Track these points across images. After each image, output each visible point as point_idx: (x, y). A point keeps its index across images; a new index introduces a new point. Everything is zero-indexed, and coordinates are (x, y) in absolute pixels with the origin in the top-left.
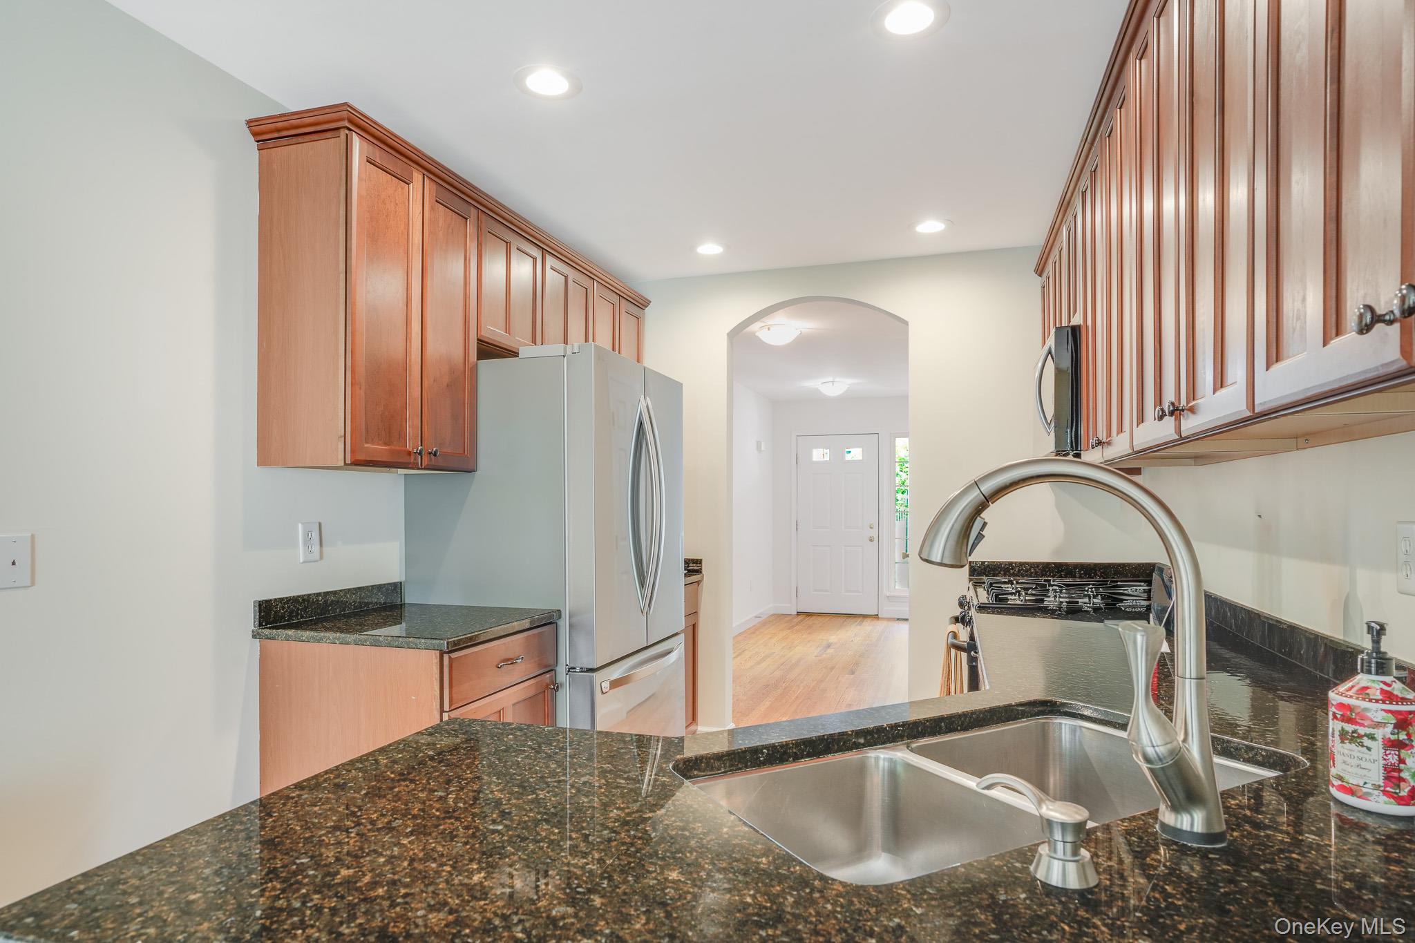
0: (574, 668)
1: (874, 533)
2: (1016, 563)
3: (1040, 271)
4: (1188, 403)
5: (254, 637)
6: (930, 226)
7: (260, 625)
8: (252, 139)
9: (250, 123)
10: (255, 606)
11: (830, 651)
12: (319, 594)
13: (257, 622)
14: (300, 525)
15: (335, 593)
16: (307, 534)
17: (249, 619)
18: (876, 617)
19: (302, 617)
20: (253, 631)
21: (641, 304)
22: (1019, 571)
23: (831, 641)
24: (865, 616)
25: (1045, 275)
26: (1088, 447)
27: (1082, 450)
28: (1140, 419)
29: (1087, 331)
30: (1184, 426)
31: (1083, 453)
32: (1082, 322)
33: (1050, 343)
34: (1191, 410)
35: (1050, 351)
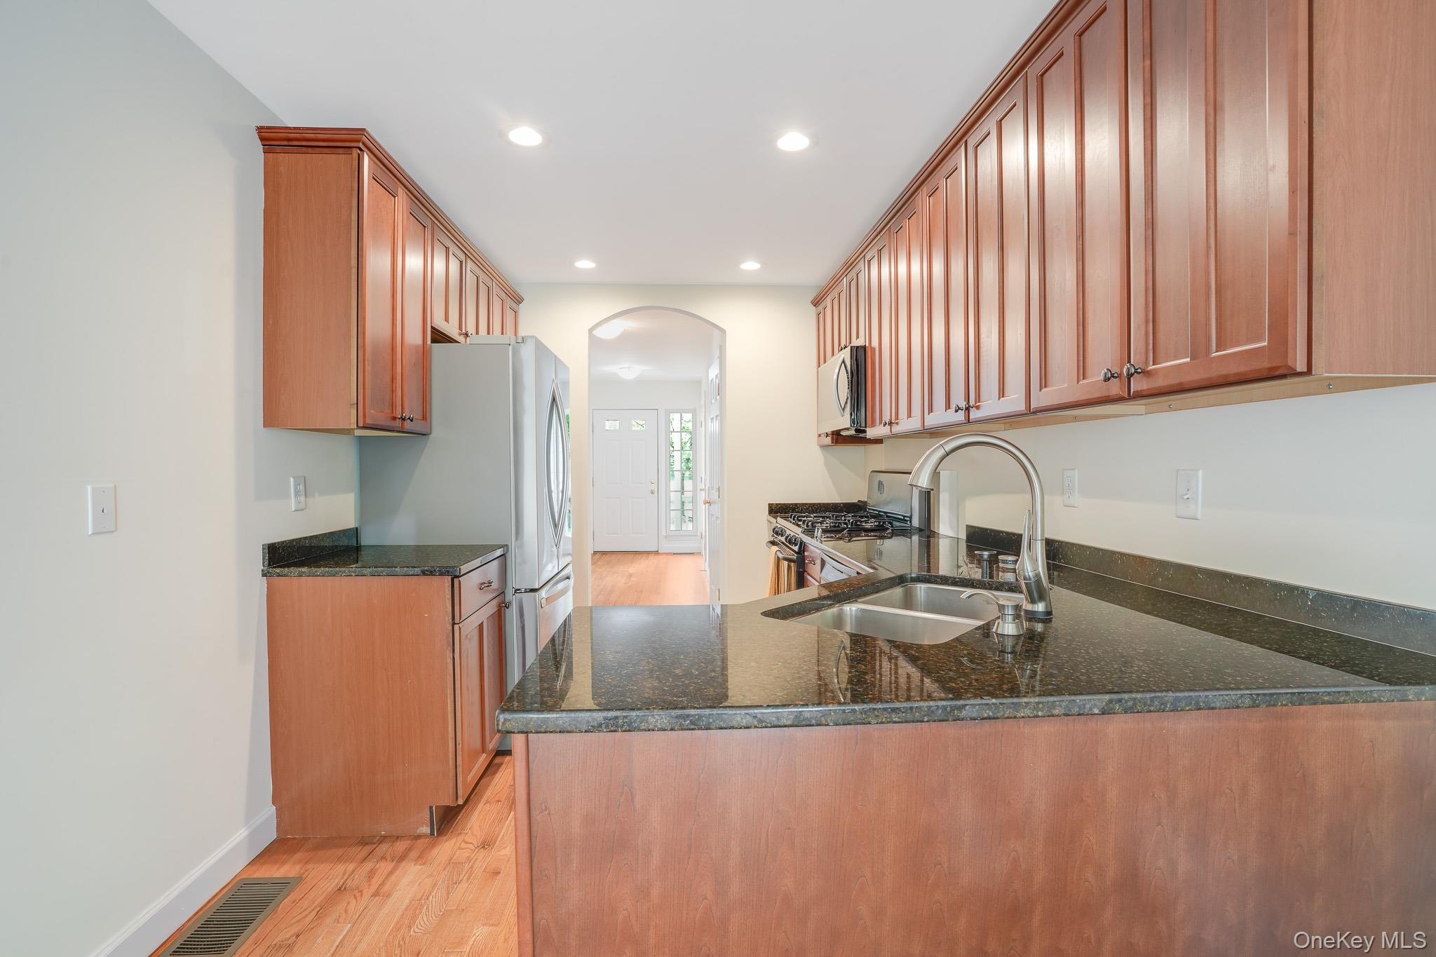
0: (519, 590)
1: (654, 487)
2: (799, 504)
3: (816, 303)
4: (976, 403)
5: (264, 575)
6: (750, 265)
7: (269, 565)
8: (260, 143)
9: (260, 129)
10: (263, 549)
11: (633, 579)
12: (306, 538)
13: (267, 562)
14: (292, 479)
15: (316, 537)
16: (297, 484)
17: (257, 561)
18: (657, 553)
19: (296, 558)
20: (262, 571)
21: (519, 300)
22: (802, 510)
23: (631, 572)
24: (648, 553)
25: (821, 308)
26: (873, 425)
27: (866, 427)
28: (931, 410)
29: (873, 349)
30: (972, 417)
31: (867, 429)
32: (867, 345)
33: (843, 356)
34: (978, 408)
35: (843, 362)
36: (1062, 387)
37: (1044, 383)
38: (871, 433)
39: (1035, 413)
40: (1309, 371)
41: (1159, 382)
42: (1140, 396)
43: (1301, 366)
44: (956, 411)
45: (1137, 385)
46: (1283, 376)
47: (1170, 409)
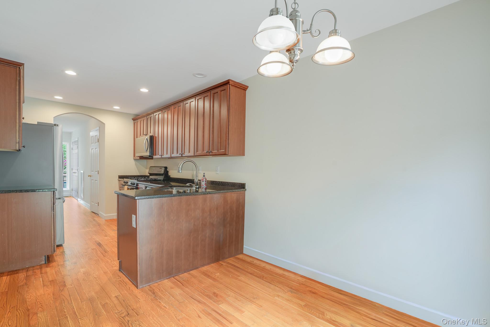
2: (128, 175)
3: (134, 119)
22: (129, 177)
25: (136, 121)
26: (156, 155)
27: (153, 155)
28: (173, 153)
29: (156, 137)
30: (183, 156)
31: (154, 156)
32: (154, 135)
33: (147, 137)
34: (184, 154)
35: (147, 139)
36: (200, 152)
37: (197, 151)
38: (154, 157)
39: (195, 156)
40: (228, 155)
41: (213, 154)
42: (211, 155)
43: (227, 154)
44: (180, 154)
45: (211, 154)
46: (226, 155)
47: (215, 157)
